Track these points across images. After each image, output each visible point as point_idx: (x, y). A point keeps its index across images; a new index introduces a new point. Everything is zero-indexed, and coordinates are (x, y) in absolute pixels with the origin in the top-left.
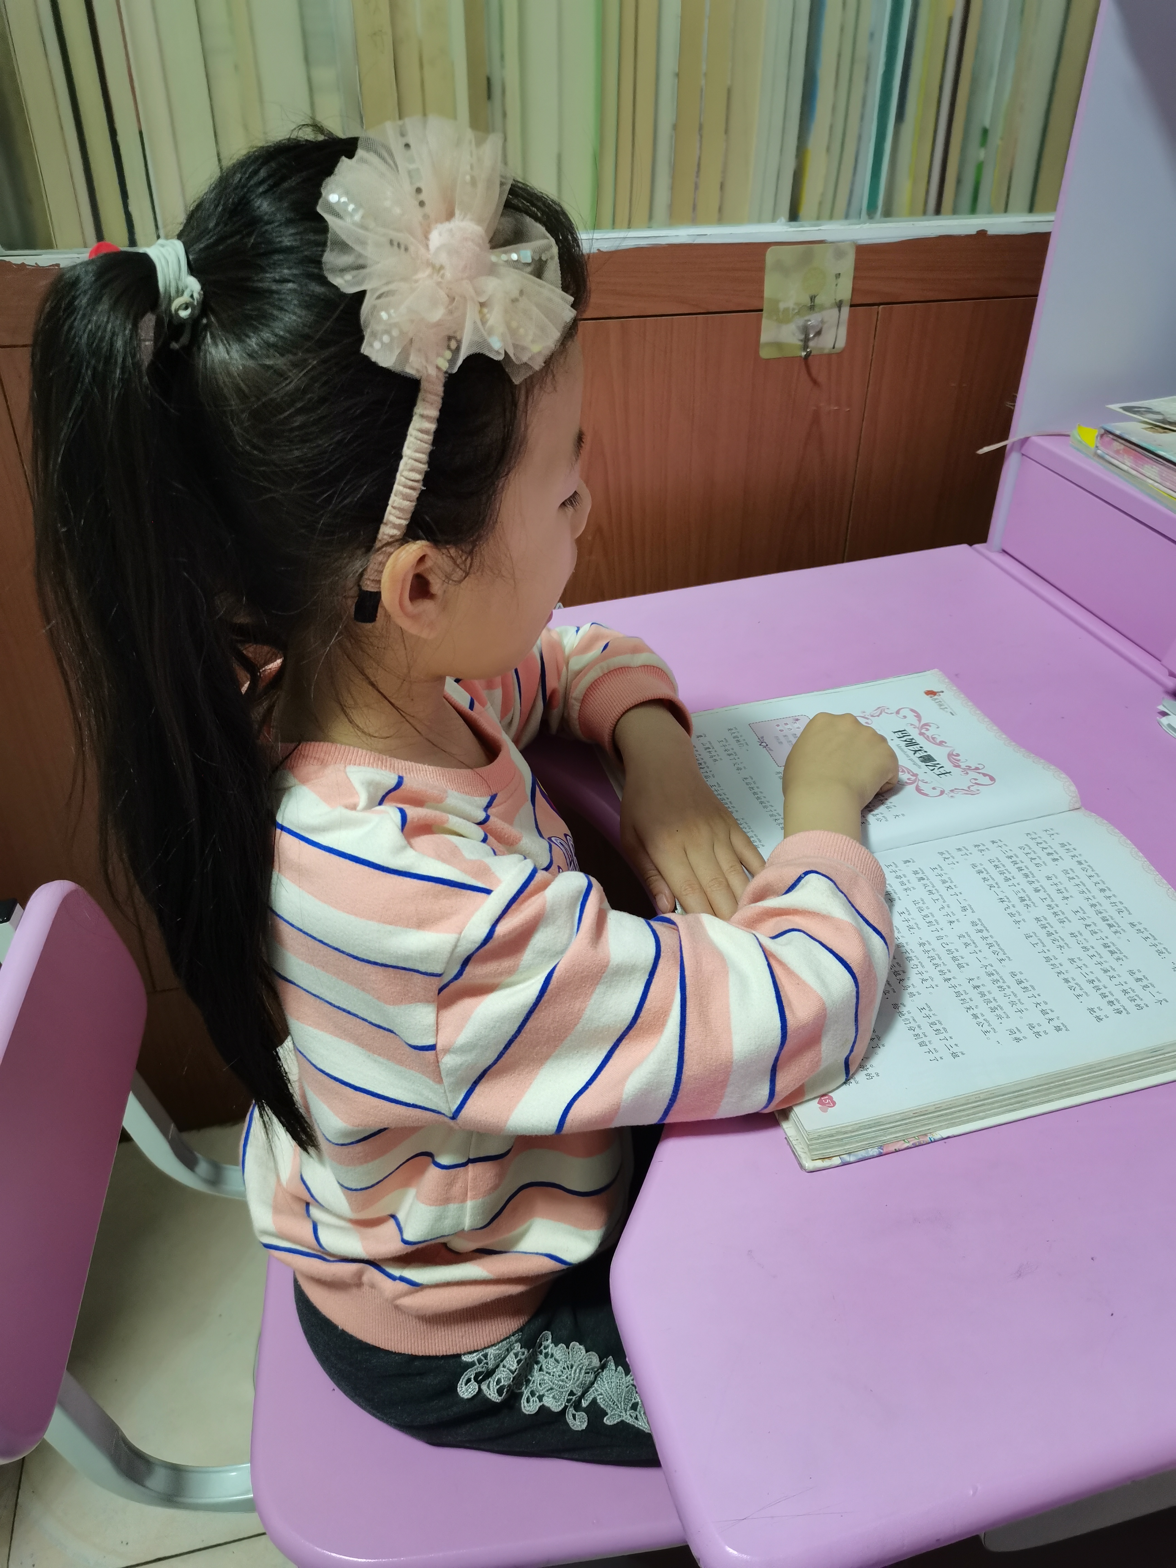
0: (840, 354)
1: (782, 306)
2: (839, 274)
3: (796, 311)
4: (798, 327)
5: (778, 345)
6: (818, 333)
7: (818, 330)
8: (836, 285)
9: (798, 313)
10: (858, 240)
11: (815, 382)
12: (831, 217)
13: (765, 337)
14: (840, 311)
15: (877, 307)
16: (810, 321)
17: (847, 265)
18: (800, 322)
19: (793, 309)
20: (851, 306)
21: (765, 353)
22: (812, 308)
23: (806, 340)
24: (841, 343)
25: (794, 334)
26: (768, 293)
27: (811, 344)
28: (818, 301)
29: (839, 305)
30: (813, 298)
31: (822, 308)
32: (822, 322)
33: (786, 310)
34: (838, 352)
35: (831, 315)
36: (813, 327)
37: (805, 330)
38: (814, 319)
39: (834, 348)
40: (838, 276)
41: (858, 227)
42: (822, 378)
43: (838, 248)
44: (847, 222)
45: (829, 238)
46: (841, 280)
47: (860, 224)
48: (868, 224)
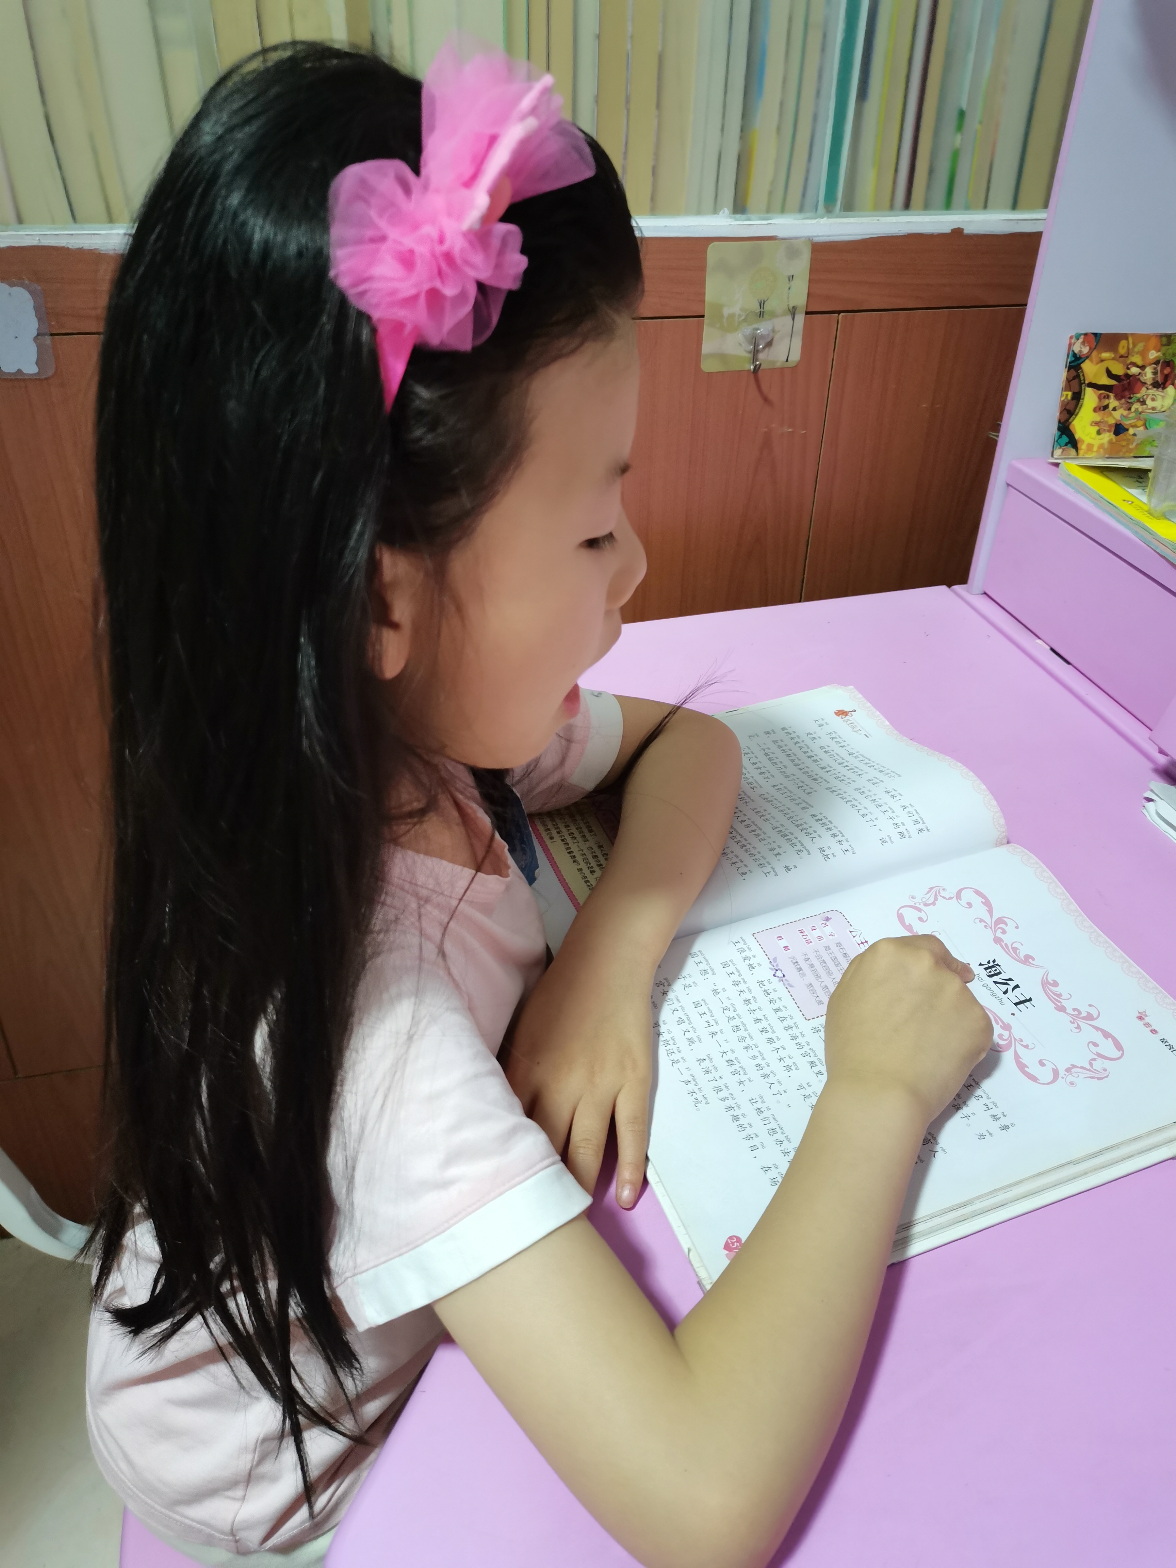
0: (794, 369)
1: (726, 312)
2: (793, 276)
3: (743, 318)
4: (745, 336)
5: (723, 357)
6: (769, 344)
7: (769, 340)
8: (789, 288)
9: (745, 320)
10: (815, 236)
11: (766, 400)
12: (783, 210)
13: (708, 347)
14: (793, 319)
15: (836, 315)
16: (758, 329)
17: (802, 266)
18: (748, 330)
19: (740, 316)
20: (807, 313)
21: (708, 366)
22: (761, 315)
23: (755, 352)
24: (795, 356)
25: (740, 344)
26: (709, 296)
27: (761, 356)
28: (768, 307)
29: (793, 312)
30: (762, 304)
31: (773, 315)
32: (773, 331)
33: (732, 316)
34: (793, 365)
35: (783, 323)
36: (762, 337)
37: (754, 340)
38: (763, 328)
39: (787, 361)
40: (791, 278)
41: (814, 221)
42: (773, 396)
43: (790, 245)
44: (802, 215)
45: (781, 234)
46: (795, 283)
47: (816, 219)
48: (825, 219)
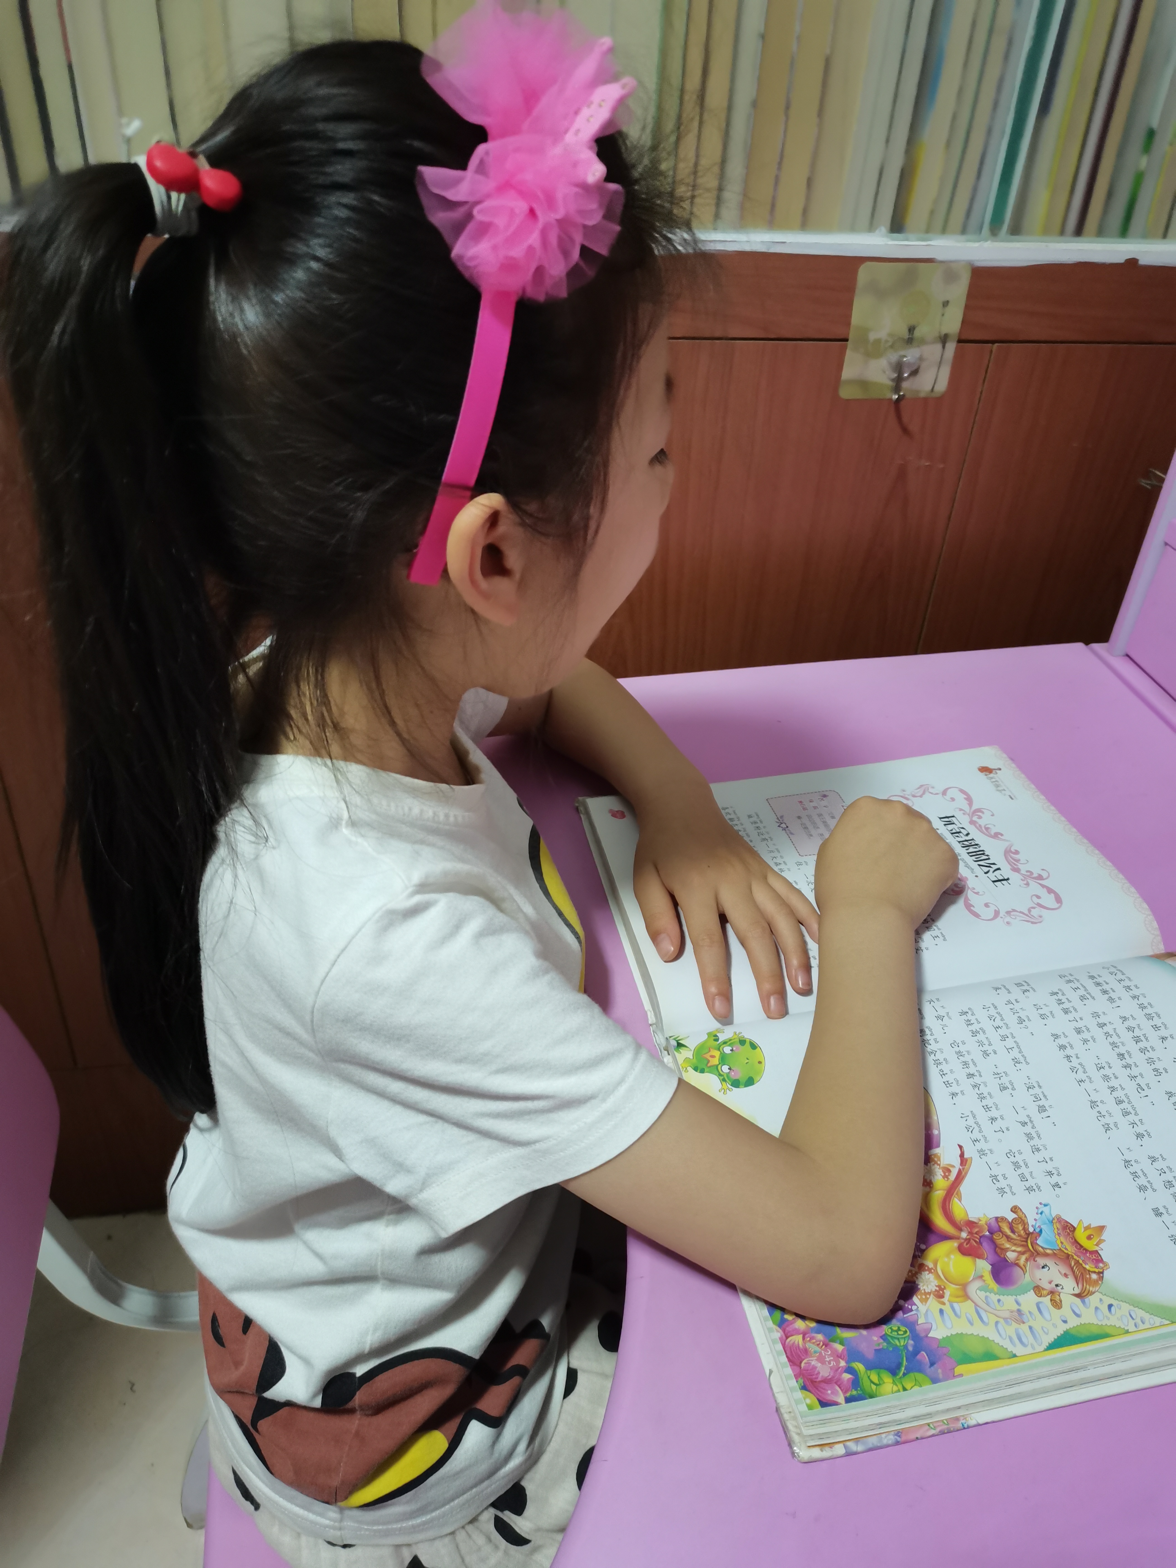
0: (940, 400)
1: (872, 336)
2: (948, 302)
3: (890, 344)
4: (890, 364)
5: (864, 384)
6: (915, 373)
7: (915, 368)
8: (943, 315)
9: (892, 347)
10: (978, 261)
11: (905, 430)
12: (944, 230)
13: (847, 373)
14: (944, 347)
15: (990, 345)
16: (905, 356)
17: (959, 292)
18: (894, 357)
19: (887, 341)
20: (960, 341)
21: (845, 393)
22: (910, 341)
23: (899, 380)
24: (942, 386)
25: (884, 372)
26: (857, 317)
27: (905, 385)
28: (917, 333)
29: (944, 340)
30: (911, 330)
31: (923, 342)
32: (921, 359)
33: (878, 342)
34: (938, 395)
35: (932, 351)
36: (909, 364)
37: (899, 367)
38: (910, 355)
39: (932, 390)
40: (946, 304)
41: (976, 245)
42: (914, 427)
43: (948, 270)
44: (964, 237)
45: (939, 257)
46: (949, 310)
47: (980, 241)
48: (989, 242)
